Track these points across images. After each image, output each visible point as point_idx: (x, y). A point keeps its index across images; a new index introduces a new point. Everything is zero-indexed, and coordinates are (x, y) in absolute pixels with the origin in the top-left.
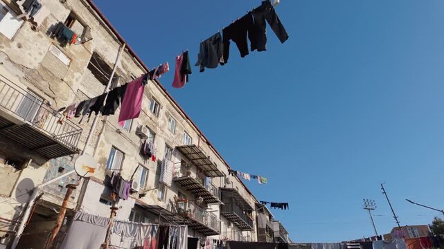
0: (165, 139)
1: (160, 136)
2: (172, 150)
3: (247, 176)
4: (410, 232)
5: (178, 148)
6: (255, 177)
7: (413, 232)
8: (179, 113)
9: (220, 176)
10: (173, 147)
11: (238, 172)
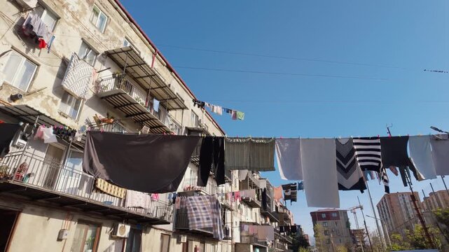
0: (81, 33)
1: (69, 24)
2: (97, 54)
3: (218, 110)
4: (400, 198)
5: (109, 55)
6: (228, 111)
7: (404, 198)
8: (116, 9)
9: (183, 109)
10: (101, 50)
11: (206, 104)
